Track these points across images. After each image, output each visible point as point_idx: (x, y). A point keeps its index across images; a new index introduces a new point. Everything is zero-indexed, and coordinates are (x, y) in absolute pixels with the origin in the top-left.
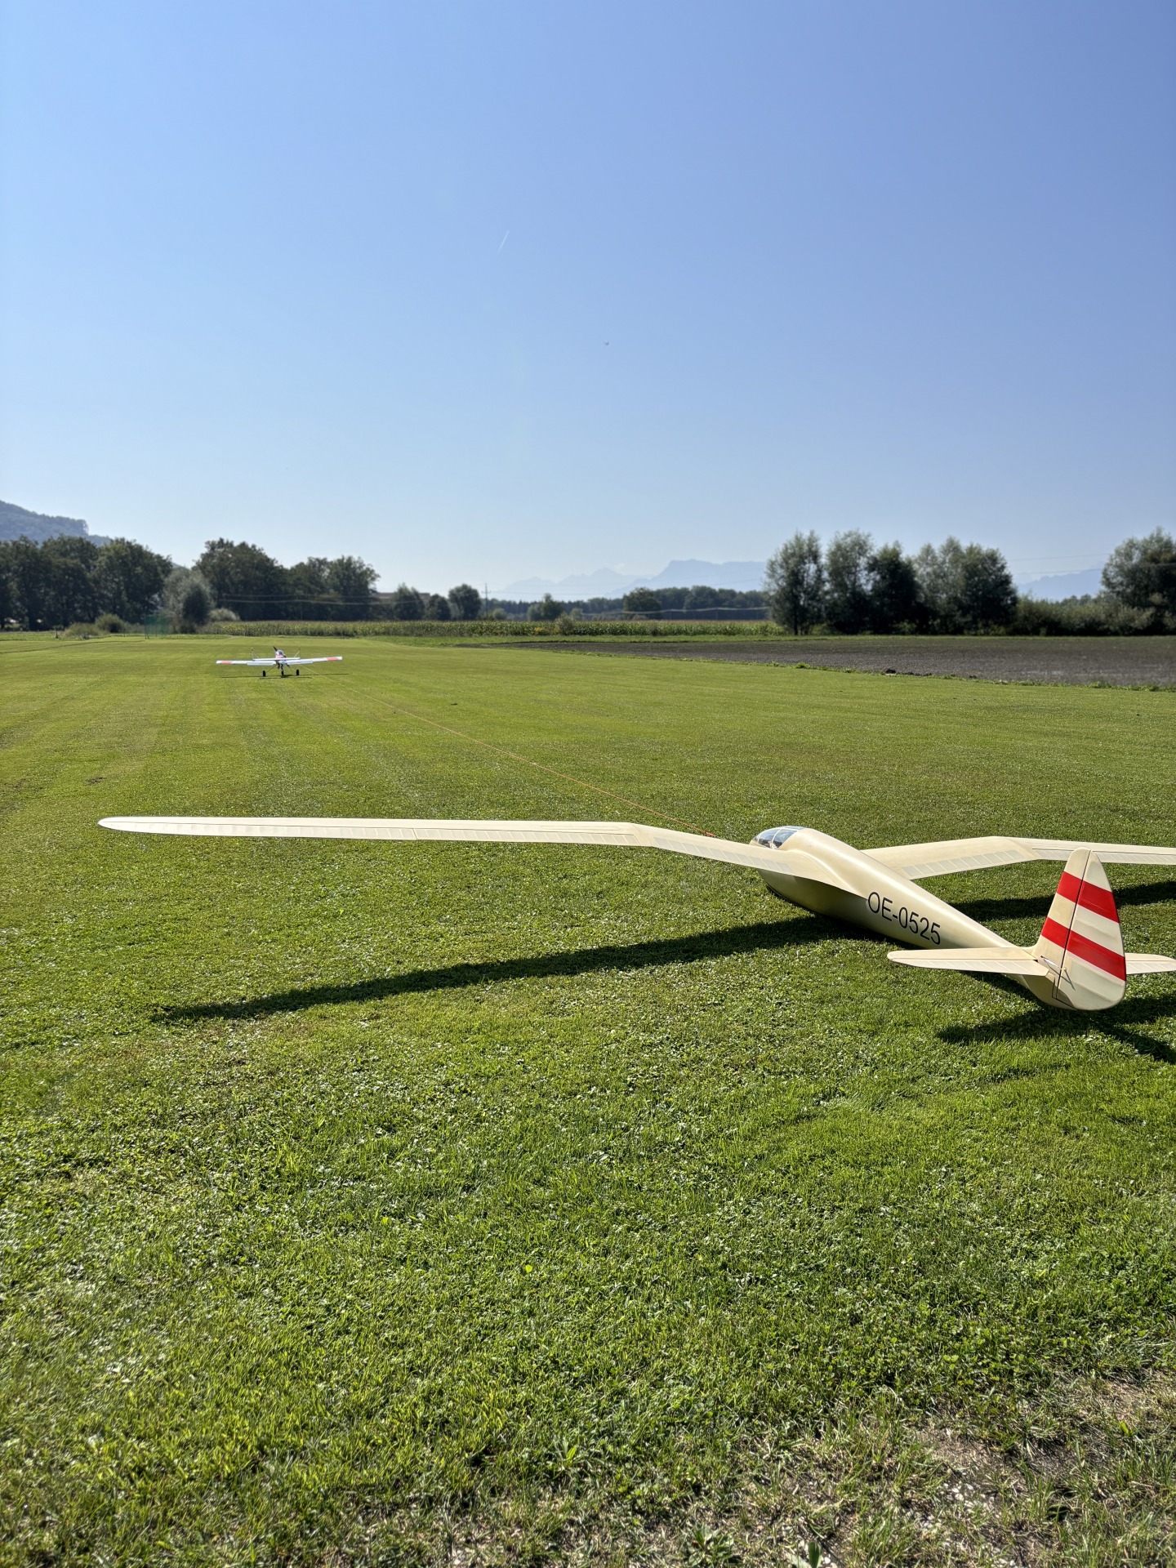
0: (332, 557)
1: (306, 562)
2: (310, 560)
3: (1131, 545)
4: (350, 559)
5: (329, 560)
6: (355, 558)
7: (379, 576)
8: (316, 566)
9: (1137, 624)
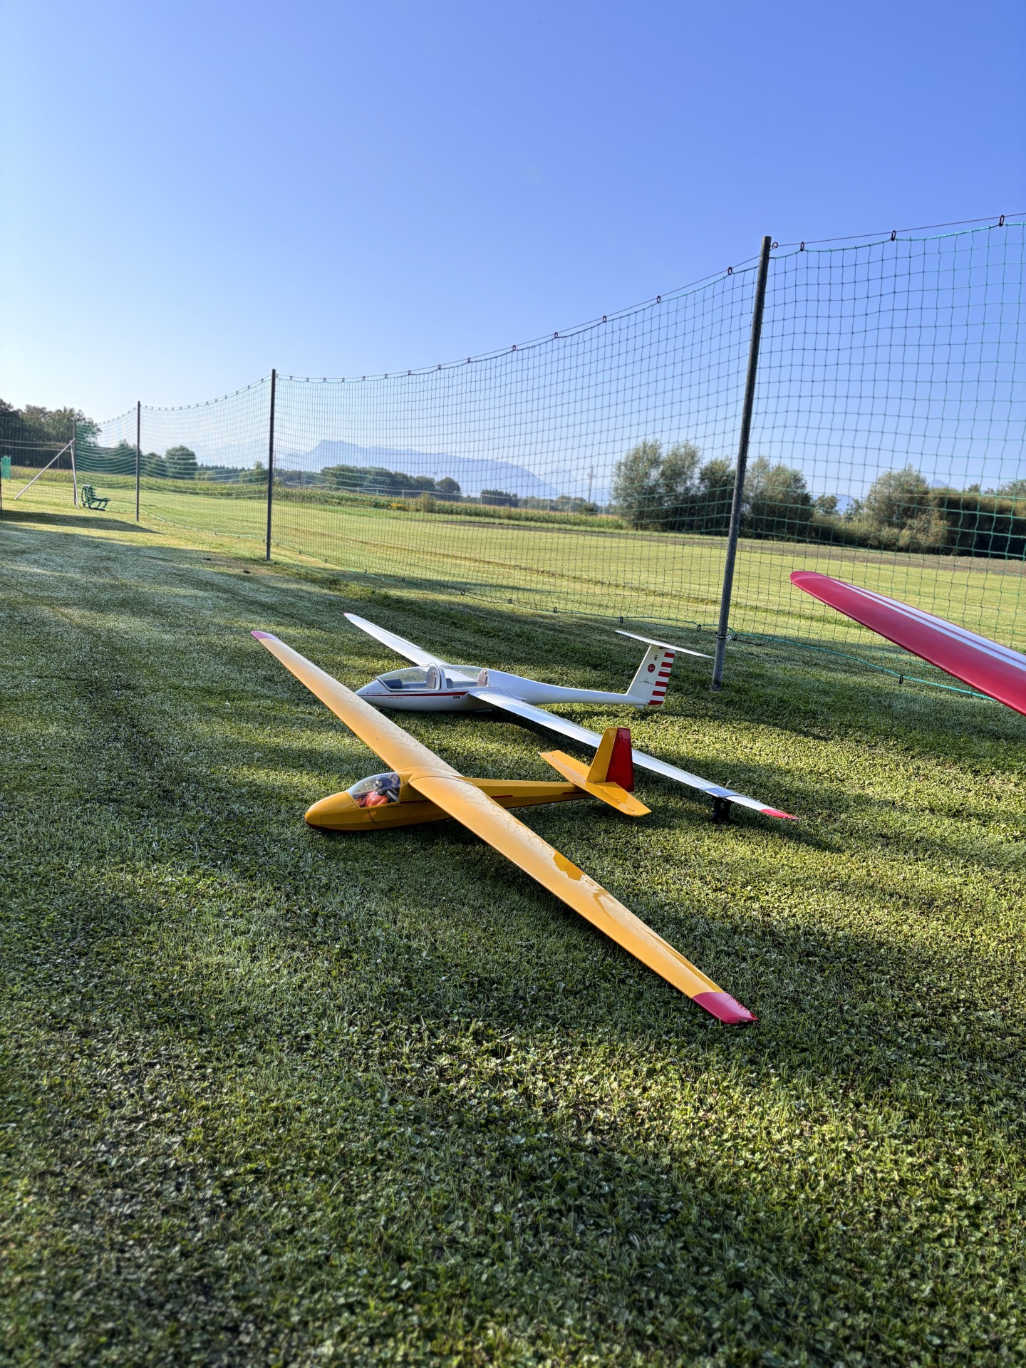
0: (52, 407)
1: (24, 409)
2: (28, 407)
3: (890, 476)
4: (71, 410)
5: (48, 410)
6: (76, 411)
7: (99, 430)
8: (36, 412)
9: (901, 543)
